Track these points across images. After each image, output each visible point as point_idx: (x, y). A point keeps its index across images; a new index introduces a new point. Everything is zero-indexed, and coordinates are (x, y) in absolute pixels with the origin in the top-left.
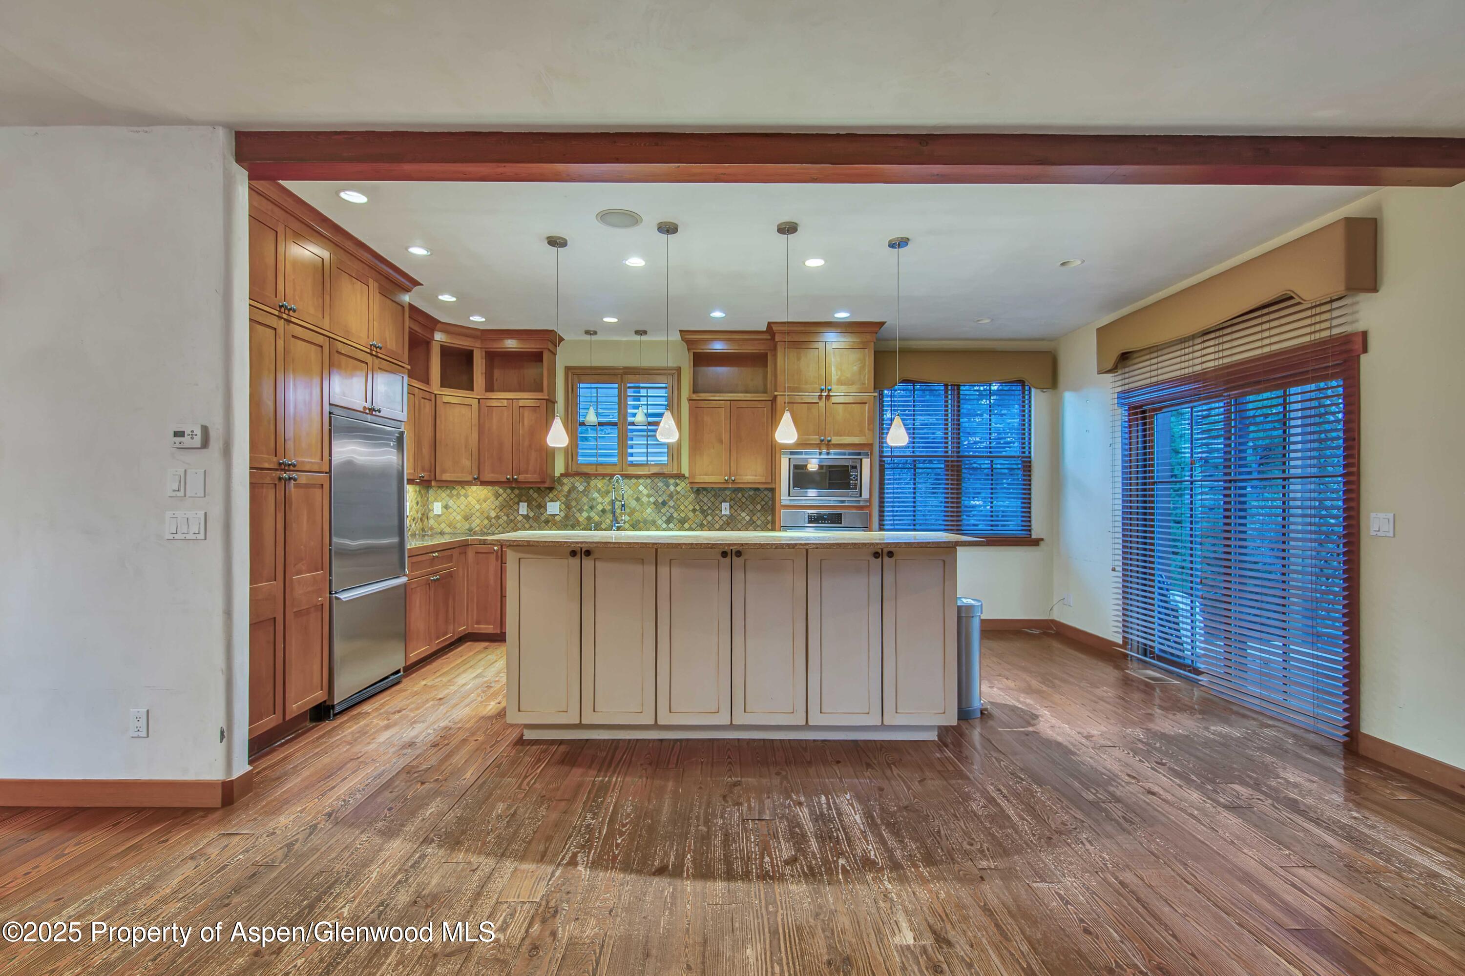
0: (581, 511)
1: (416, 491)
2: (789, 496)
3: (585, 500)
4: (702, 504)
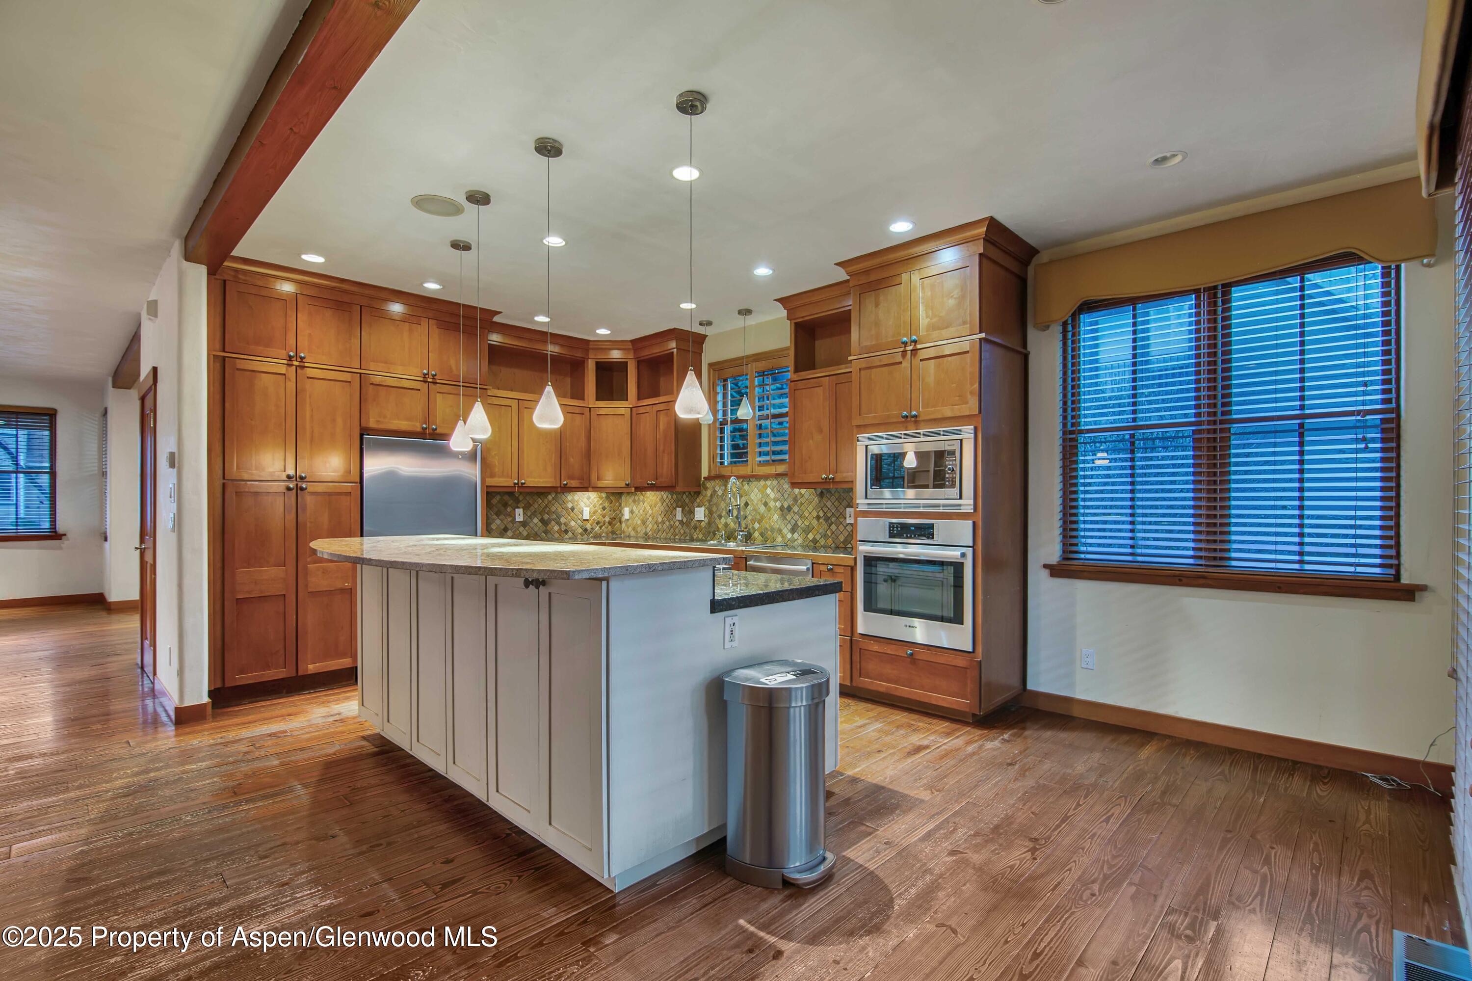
0: (720, 517)
2: (866, 498)
3: (723, 505)
4: (826, 510)
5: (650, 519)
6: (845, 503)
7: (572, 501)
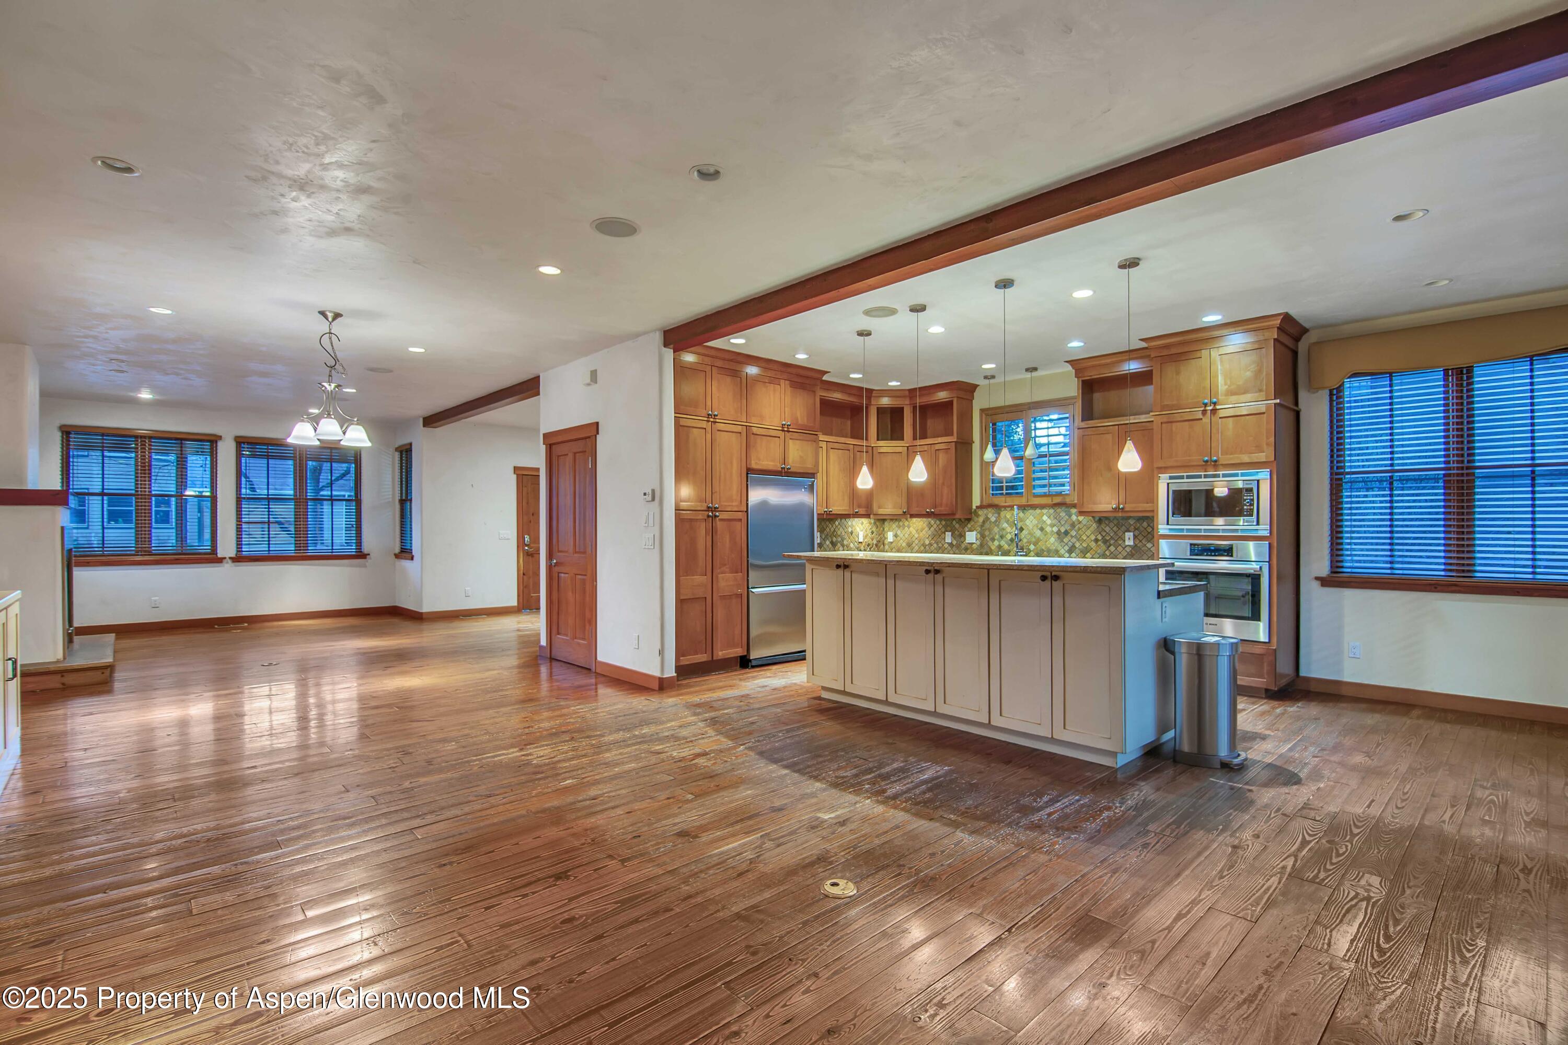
0: (993, 540)
1: (870, 523)
2: (1168, 524)
3: (996, 530)
4: (1104, 534)
5: (917, 542)
6: (1123, 528)
7: (852, 526)
